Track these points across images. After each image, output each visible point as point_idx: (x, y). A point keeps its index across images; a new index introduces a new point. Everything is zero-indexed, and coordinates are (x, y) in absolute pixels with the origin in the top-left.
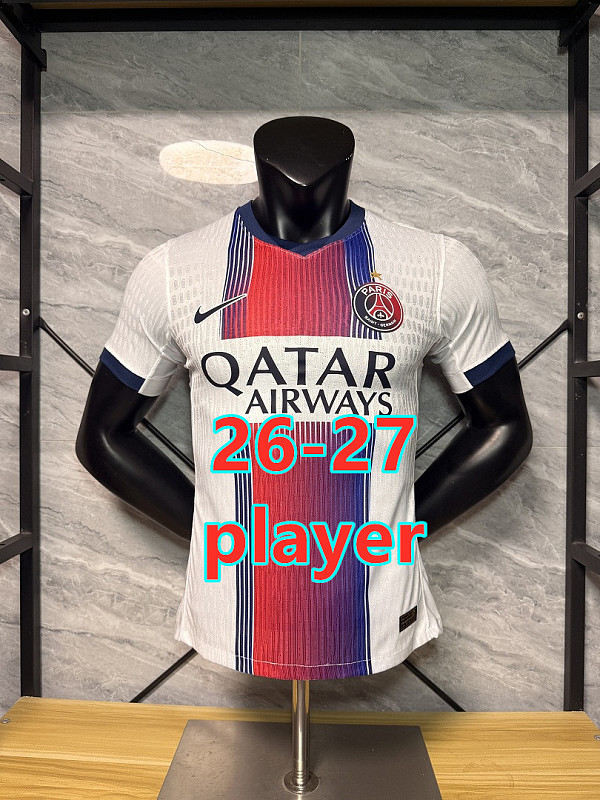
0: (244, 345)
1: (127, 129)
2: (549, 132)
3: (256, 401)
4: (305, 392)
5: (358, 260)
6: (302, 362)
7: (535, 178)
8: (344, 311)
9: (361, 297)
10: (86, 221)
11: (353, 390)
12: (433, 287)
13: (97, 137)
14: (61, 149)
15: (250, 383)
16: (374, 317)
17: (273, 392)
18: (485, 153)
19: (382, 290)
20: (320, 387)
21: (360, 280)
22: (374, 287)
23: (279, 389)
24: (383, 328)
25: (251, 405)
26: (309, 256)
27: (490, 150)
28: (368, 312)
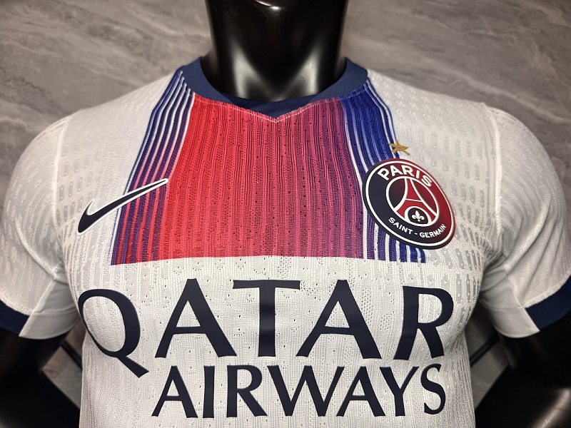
0: (151, 276)
1: (82, 9)
2: (560, 13)
3: (173, 391)
4: (275, 371)
5: (366, 123)
6: (267, 310)
7: (550, 61)
8: (347, 209)
9: (378, 183)
10: (25, 107)
11: (373, 366)
12: (488, 174)
13: (47, 16)
14: (6, 30)
15: (162, 352)
16: (407, 219)
17: (209, 372)
18: (491, 33)
19: (414, 172)
20: (304, 361)
21: (374, 156)
22: (399, 166)
23: (221, 366)
24: (425, 240)
25: (165, 397)
26: (283, 118)
27: (495, 30)
28: (395, 210)
